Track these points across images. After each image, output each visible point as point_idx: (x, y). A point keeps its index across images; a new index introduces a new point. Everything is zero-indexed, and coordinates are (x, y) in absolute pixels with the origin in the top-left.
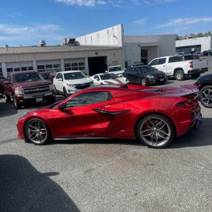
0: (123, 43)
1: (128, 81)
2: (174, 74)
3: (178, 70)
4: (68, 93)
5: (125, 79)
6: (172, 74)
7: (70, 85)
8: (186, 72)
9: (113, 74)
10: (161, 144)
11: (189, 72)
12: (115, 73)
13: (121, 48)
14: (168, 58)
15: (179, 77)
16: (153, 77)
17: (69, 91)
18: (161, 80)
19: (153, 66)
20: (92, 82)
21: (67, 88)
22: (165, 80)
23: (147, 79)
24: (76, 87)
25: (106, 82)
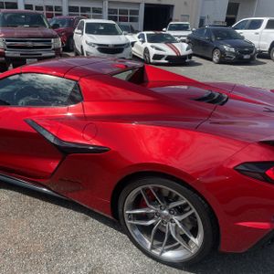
1: (190, 51)
2: (270, 49)
5: (185, 45)
6: (267, 49)
7: (90, 44)
10: (170, 255)
12: (172, 33)
14: (266, 20)
16: (233, 50)
18: (246, 57)
19: (238, 31)
20: (128, 44)
22: (252, 58)
23: (223, 52)
24: (98, 49)
25: (152, 47)
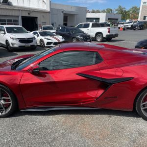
0: (51, 8)
1: (63, 40)
2: (96, 36)
3: (98, 34)
4: (11, 46)
5: (61, 37)
6: (94, 36)
7: (13, 39)
8: (104, 36)
9: (50, 32)
11: (107, 36)
13: (49, 12)
15: (99, 39)
16: (82, 38)
17: (13, 44)
18: (88, 40)
19: (81, 29)
20: (34, 38)
21: (10, 41)
23: (78, 39)
24: (19, 41)
25: (45, 38)
